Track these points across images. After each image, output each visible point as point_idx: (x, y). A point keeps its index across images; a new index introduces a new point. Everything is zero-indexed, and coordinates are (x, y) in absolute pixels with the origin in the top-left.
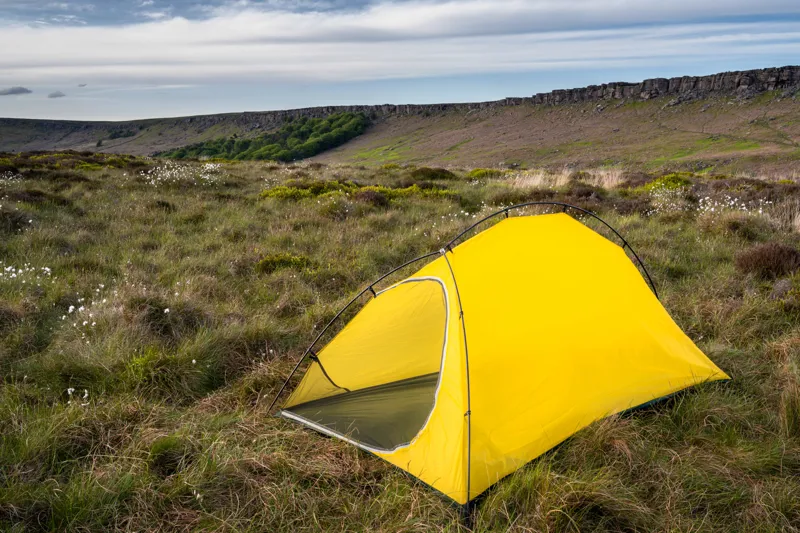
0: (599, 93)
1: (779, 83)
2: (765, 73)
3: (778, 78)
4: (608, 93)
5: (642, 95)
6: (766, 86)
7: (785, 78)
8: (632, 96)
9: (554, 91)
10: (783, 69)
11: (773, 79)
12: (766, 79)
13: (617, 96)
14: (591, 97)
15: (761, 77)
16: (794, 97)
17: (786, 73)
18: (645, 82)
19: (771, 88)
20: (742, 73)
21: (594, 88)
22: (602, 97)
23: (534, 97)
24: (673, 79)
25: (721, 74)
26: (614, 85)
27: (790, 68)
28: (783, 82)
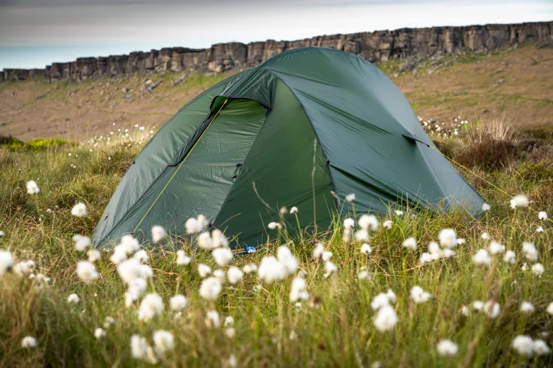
0: (148, 63)
1: (394, 51)
2: (376, 38)
3: (393, 44)
4: (160, 64)
5: (211, 66)
6: (378, 54)
7: (401, 45)
8: (197, 67)
9: (79, 60)
10: (398, 32)
11: (386, 46)
12: (378, 44)
13: (174, 68)
14: (136, 69)
15: (371, 43)
16: (415, 71)
17: (402, 37)
18: (213, 48)
19: (385, 58)
20: (346, 36)
21: (139, 56)
22: (152, 68)
23: (48, 68)
24: (252, 44)
25: (318, 38)
26: (169, 51)
27: (407, 30)
28: (399, 50)
